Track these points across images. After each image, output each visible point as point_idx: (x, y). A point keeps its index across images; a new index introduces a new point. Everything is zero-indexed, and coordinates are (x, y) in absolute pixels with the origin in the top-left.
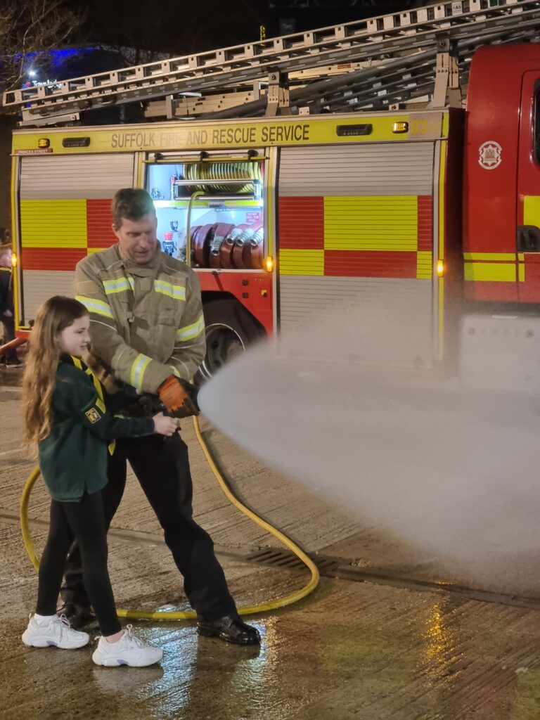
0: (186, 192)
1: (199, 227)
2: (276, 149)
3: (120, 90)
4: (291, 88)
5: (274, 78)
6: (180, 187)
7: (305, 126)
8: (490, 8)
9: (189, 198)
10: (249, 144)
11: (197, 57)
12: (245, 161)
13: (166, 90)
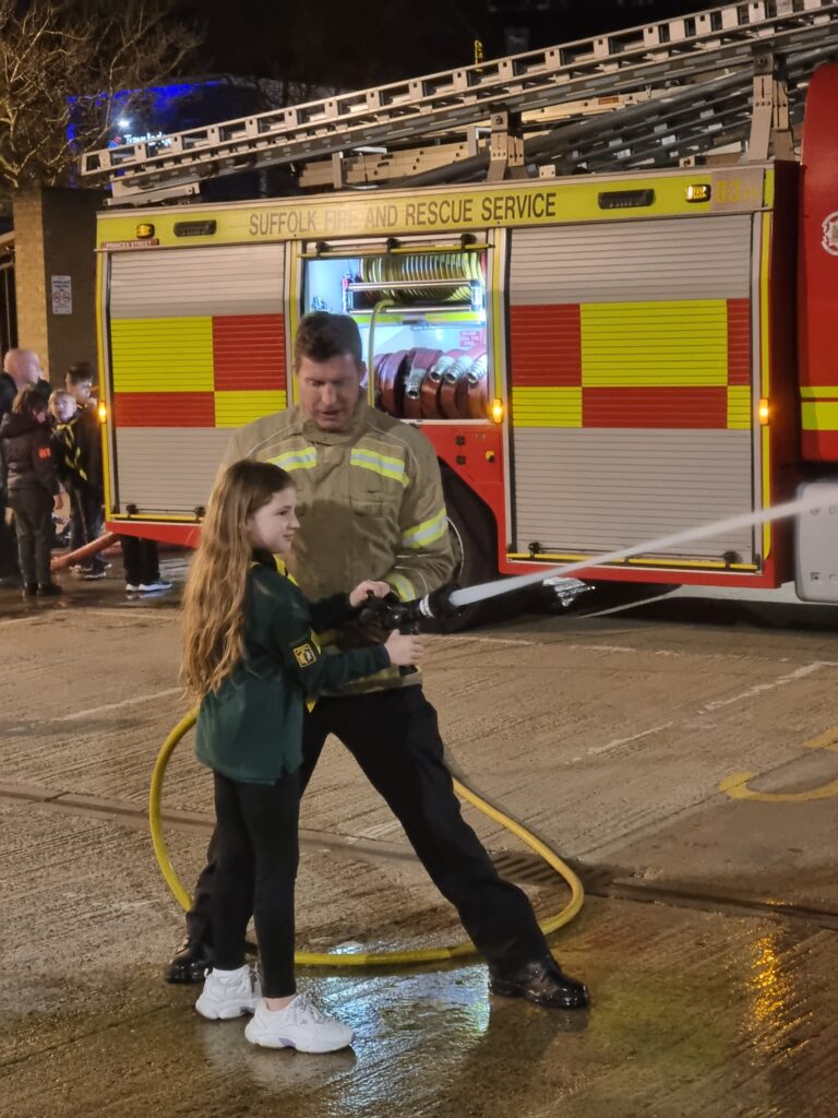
0: (365, 301)
1: (387, 356)
2: (504, 231)
3: (262, 146)
4: (527, 136)
5: (500, 121)
6: (356, 294)
7: (549, 195)
9: (371, 311)
10: (462, 225)
11: (380, 92)
12: (456, 252)
13: (332, 144)
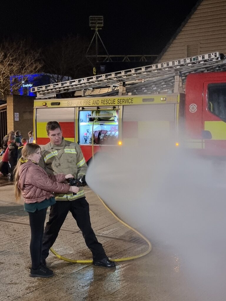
0: (91, 120)
1: (96, 131)
2: (122, 106)
3: (70, 87)
4: (126, 86)
5: (121, 83)
6: (89, 118)
7: (132, 99)
8: (193, 61)
9: (93, 122)
10: (113, 104)
12: (112, 110)
